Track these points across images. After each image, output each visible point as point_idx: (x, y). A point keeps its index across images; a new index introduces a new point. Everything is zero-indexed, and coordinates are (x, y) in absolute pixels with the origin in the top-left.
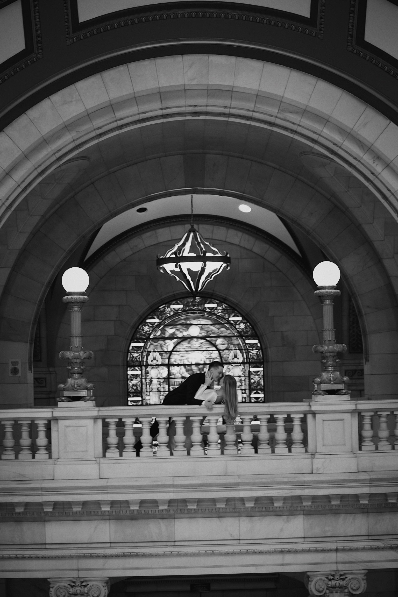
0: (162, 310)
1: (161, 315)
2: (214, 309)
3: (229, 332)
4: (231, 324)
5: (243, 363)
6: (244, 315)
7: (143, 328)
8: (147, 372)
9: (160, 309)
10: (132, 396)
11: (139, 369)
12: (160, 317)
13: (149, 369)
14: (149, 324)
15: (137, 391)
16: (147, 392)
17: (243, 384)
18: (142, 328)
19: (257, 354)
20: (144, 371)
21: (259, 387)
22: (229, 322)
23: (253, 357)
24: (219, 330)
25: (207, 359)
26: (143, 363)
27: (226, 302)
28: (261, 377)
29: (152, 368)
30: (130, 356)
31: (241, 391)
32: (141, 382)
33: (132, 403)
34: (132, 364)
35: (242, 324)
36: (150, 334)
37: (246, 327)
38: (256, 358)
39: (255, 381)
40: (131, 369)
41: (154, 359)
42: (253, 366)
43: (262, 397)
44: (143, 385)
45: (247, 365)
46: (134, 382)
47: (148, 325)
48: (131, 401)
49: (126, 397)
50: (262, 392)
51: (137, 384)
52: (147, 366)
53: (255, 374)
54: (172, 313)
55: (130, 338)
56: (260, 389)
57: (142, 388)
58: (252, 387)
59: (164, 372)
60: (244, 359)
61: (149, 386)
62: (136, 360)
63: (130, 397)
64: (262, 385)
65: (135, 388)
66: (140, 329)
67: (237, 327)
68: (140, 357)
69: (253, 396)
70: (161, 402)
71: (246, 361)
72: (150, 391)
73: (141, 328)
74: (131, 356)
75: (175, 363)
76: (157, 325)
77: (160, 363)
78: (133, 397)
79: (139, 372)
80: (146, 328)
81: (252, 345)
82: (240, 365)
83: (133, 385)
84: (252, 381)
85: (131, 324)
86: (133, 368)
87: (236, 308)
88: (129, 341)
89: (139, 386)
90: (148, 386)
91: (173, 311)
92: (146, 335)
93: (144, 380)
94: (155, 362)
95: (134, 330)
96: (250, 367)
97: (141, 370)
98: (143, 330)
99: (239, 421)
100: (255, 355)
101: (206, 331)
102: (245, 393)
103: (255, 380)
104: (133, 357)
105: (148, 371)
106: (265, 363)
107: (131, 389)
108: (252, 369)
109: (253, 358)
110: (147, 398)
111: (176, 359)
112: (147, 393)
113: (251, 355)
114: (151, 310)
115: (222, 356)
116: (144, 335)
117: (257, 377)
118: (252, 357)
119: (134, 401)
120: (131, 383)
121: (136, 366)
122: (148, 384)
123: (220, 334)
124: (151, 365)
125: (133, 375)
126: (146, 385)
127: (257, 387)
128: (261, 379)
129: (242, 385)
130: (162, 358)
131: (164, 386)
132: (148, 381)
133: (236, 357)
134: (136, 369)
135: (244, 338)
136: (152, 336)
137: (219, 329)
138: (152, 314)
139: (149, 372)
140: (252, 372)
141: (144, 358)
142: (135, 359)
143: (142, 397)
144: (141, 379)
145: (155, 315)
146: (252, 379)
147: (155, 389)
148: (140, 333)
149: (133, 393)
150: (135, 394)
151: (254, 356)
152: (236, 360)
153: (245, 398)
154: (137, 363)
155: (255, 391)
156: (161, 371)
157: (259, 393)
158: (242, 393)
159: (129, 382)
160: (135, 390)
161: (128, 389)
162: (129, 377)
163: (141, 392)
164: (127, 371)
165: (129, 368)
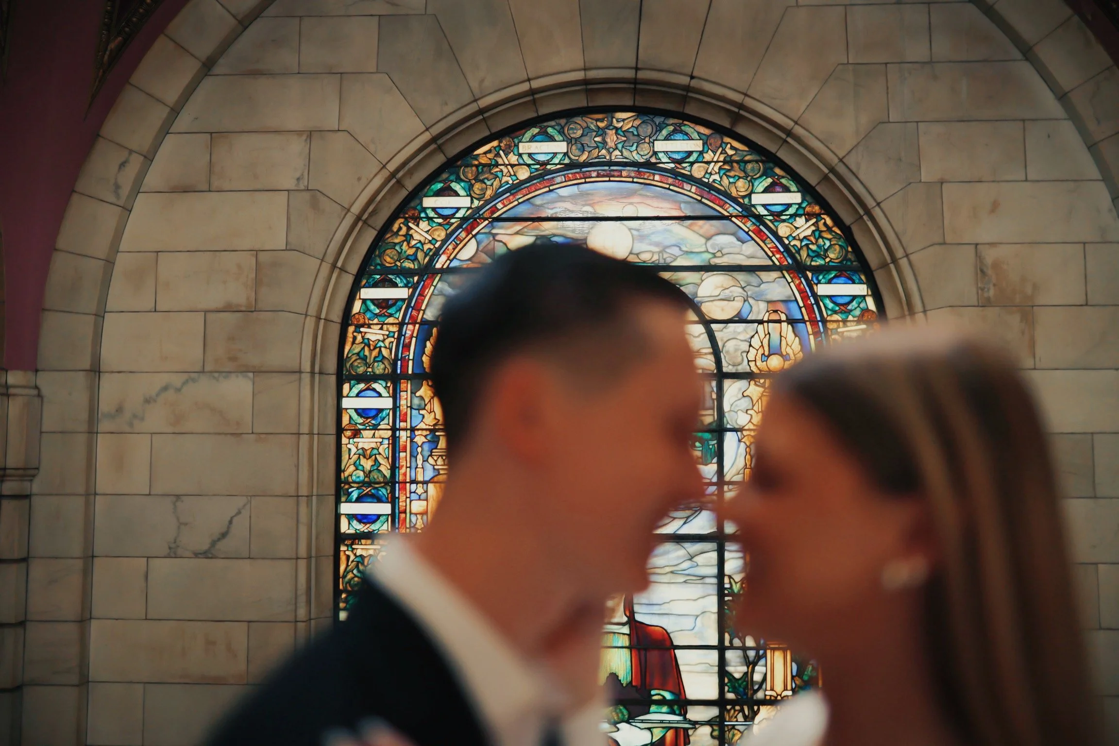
0: (484, 160)
1: (482, 181)
2: (691, 159)
3: (750, 248)
4: (759, 218)
6: (812, 179)
7: (409, 228)
8: (416, 402)
9: (476, 157)
10: (355, 495)
11: (386, 387)
12: (477, 187)
14: (431, 214)
15: (375, 475)
16: (412, 482)
18: (404, 231)
20: (404, 401)
22: (748, 212)
24: (710, 243)
26: (405, 366)
27: (741, 130)
30: (355, 338)
32: (394, 439)
33: (355, 523)
34: (361, 370)
35: (800, 221)
36: (437, 254)
37: (818, 234)
40: (355, 391)
44: (402, 455)
46: (367, 441)
47: (430, 219)
48: (351, 517)
49: (332, 499)
51: (375, 452)
54: (523, 174)
55: (354, 266)
57: (394, 467)
61: (425, 460)
62: (374, 353)
63: (349, 501)
65: (367, 464)
66: (396, 234)
67: (783, 230)
68: (390, 344)
72: (427, 478)
73: (400, 229)
74: (359, 338)
76: (464, 219)
78: (359, 500)
79: (386, 403)
80: (421, 231)
81: (843, 306)
83: (364, 454)
85: (356, 209)
86: (362, 386)
87: (783, 155)
88: (348, 281)
89: (387, 459)
91: (529, 166)
92: (420, 255)
93: (403, 436)
95: (370, 236)
97: (395, 397)
98: (408, 237)
101: (657, 244)
104: (367, 343)
105: (421, 399)
107: (352, 468)
110: (416, 506)
112: (414, 486)
114: (439, 160)
115: (720, 344)
116: (415, 258)
119: (363, 519)
120: (350, 445)
121: (375, 378)
122: (419, 450)
123: (715, 256)
125: (360, 412)
126: (413, 456)
132: (420, 439)
133: (775, 349)
134: (374, 390)
135: (809, 274)
136: (441, 262)
137: (708, 239)
138: (445, 176)
141: (407, 347)
142: (371, 351)
143: (393, 500)
144: (394, 429)
145: (459, 180)
148: (397, 248)
149: (362, 484)
150: (367, 490)
152: (775, 363)
154: (379, 369)
159: (344, 440)
160: (368, 474)
161: (339, 470)
162: (345, 420)
163: (392, 482)
164: (340, 396)
165: (346, 387)
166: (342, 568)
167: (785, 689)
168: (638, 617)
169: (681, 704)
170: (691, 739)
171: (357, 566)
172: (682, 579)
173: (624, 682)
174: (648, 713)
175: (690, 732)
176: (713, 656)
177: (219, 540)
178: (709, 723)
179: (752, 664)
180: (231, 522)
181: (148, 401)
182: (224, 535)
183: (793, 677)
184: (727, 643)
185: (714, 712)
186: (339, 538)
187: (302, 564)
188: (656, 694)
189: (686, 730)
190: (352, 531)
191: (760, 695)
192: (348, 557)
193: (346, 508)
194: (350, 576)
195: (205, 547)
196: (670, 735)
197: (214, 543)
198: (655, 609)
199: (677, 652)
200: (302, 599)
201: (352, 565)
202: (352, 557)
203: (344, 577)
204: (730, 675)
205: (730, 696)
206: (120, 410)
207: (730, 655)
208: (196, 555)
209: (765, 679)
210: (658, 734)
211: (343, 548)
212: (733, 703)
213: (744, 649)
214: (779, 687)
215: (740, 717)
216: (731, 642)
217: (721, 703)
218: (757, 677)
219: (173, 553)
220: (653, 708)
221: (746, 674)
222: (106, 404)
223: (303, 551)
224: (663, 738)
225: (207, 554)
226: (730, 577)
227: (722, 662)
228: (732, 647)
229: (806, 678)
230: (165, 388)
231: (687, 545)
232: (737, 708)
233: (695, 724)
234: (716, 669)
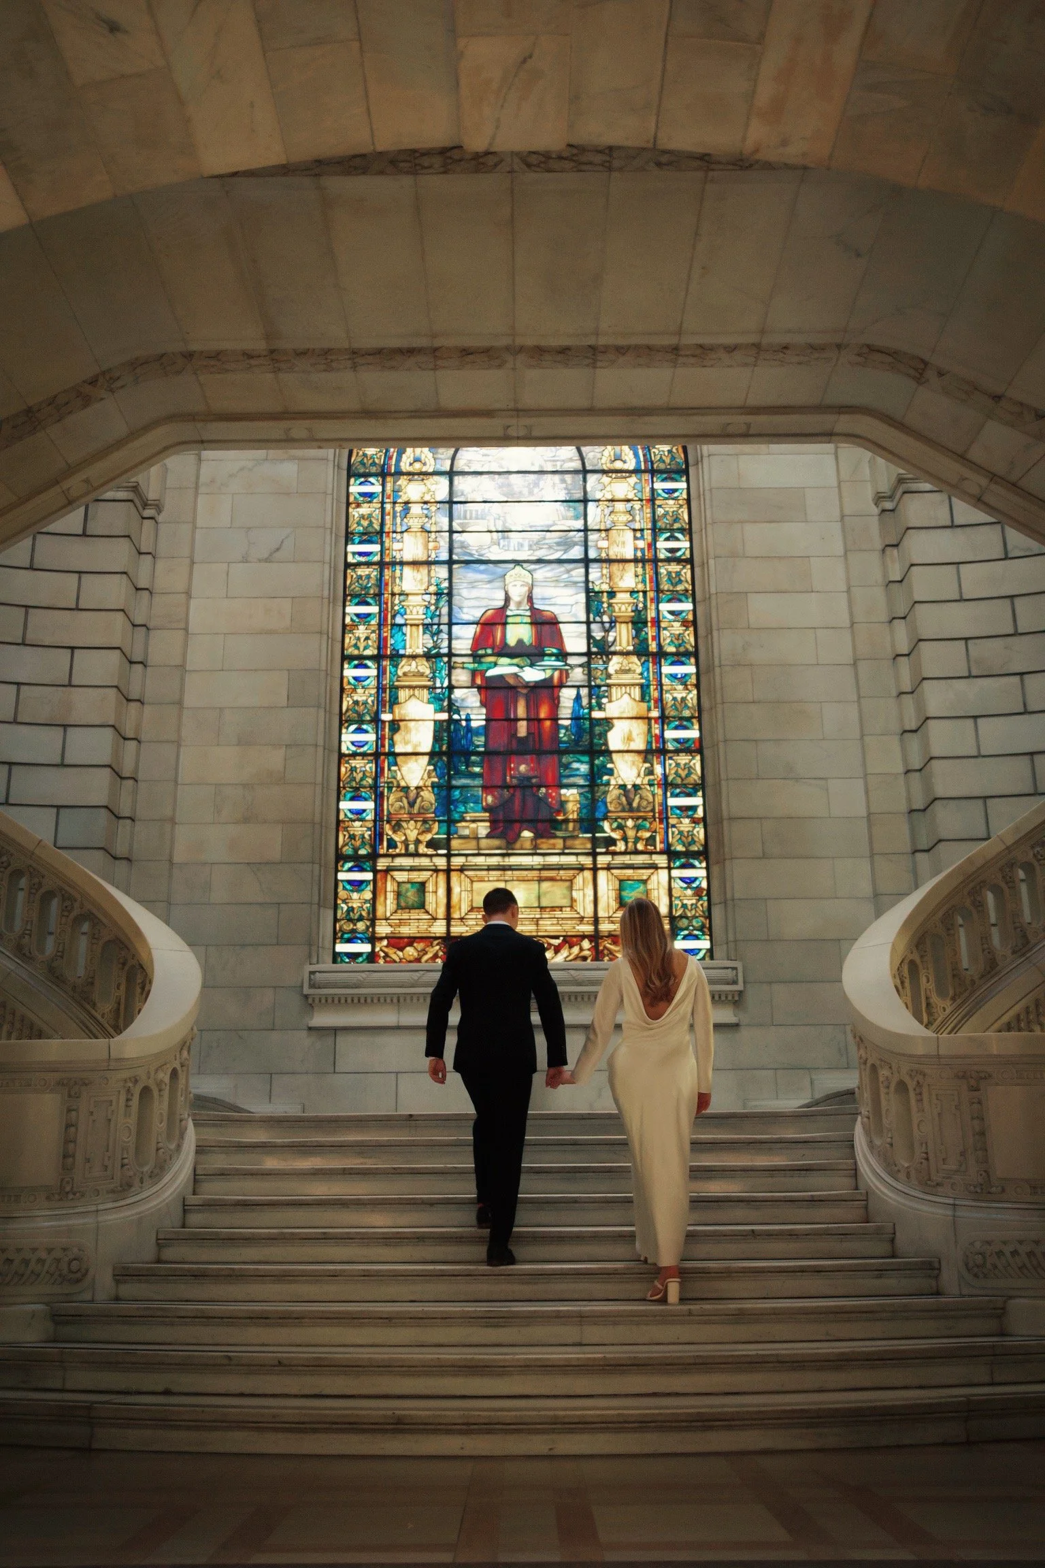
5: (636, 471)
8: (397, 487)
10: (357, 541)
11: (378, 480)
13: (402, 481)
15: (370, 529)
16: (394, 532)
17: (637, 518)
19: (670, 451)
20: (389, 487)
21: (676, 526)
23: (661, 458)
25: (546, 461)
26: (389, 467)
28: (681, 502)
29: (410, 480)
30: (358, 453)
31: (631, 534)
32: (383, 509)
33: (357, 556)
34: (362, 471)
38: (668, 460)
39: (667, 512)
40: (358, 482)
41: (417, 460)
42: (661, 479)
43: (686, 549)
44: (387, 517)
45: (647, 476)
46: (365, 510)
48: (354, 554)
49: (343, 543)
50: (684, 536)
51: (370, 516)
52: (399, 473)
53: (666, 496)
56: (682, 530)
57: (382, 524)
58: (659, 524)
59: (440, 488)
60: (638, 462)
61: (402, 520)
62: (371, 461)
63: (353, 543)
64: (684, 520)
65: (365, 523)
68: (381, 456)
69: (662, 544)
70: (429, 557)
71: (643, 468)
72: (403, 530)
75: (467, 469)
77: (431, 470)
78: (360, 543)
79: (377, 488)
82: (630, 477)
83: (362, 517)
84: (660, 511)
86: (362, 480)
89: (378, 520)
90: (398, 520)
93: (388, 507)
94: (417, 466)
96: (655, 479)
97: (383, 485)
99: (629, 604)
100: (666, 453)
102: (642, 537)
103: (667, 509)
104: (365, 455)
105: (400, 486)
106: (692, 471)
107: (356, 525)
108: (659, 485)
109: (662, 460)
110: (396, 546)
111: (470, 461)
112: (395, 535)
113: (655, 455)
115: (584, 454)
117: (671, 502)
118: (658, 457)
119: (360, 554)
120: (355, 513)
121: (371, 475)
122: (398, 514)
124: (409, 474)
125: (361, 494)
126: (394, 517)
127: (672, 525)
128: (681, 506)
129: (633, 520)
130: (435, 459)
131: (438, 520)
132: (398, 508)
133: (618, 458)
134: (370, 482)
139: (403, 487)
140: (660, 492)
141: (391, 458)
142: (368, 460)
143: (382, 544)
144: (383, 503)
146: (660, 506)
147: (415, 523)
149: (361, 534)
150: (365, 537)
151: (664, 458)
152: (618, 465)
153: (642, 550)
154: (374, 470)
155: (668, 534)
156: (433, 488)
157: (677, 539)
158: (636, 538)
159: (351, 510)
160: (365, 528)
161: (347, 526)
162: (352, 499)
163: (381, 532)
164: (348, 485)
165: (352, 480)
166: (348, 582)
167: (628, 645)
168: (536, 606)
169: (563, 655)
170: (570, 675)
171: (358, 581)
172: (563, 584)
173: (528, 644)
174: (543, 660)
175: (570, 671)
176: (584, 628)
177: (275, 552)
178: (580, 666)
179: (607, 631)
180: (282, 542)
181: (231, 476)
182: (278, 549)
183: (633, 638)
184: (591, 619)
185: (584, 659)
186: (347, 565)
187: (327, 566)
188: (549, 650)
189: (567, 670)
190: (354, 561)
191: (612, 649)
192: (352, 576)
193: (351, 548)
194: (353, 586)
195: (266, 556)
196: (556, 674)
197: (271, 555)
198: (547, 602)
199: (561, 625)
200: (326, 586)
201: (354, 581)
202: (355, 576)
203: (350, 587)
204: (593, 638)
205: (594, 649)
206: (213, 481)
207: (593, 626)
208: (260, 561)
209: (615, 640)
210: (549, 673)
211: (349, 571)
212: (596, 654)
213: (602, 623)
214: (624, 643)
215: (601, 662)
216: (594, 619)
217: (588, 654)
218: (611, 639)
219: (245, 560)
220: (546, 658)
221: (604, 637)
222: (203, 479)
223: (327, 559)
224: (552, 677)
225: (267, 560)
226: (593, 582)
227: (589, 631)
228: (595, 622)
229: (641, 639)
230: (242, 469)
231: (566, 565)
232: (599, 657)
233: (572, 667)
234: (585, 635)
